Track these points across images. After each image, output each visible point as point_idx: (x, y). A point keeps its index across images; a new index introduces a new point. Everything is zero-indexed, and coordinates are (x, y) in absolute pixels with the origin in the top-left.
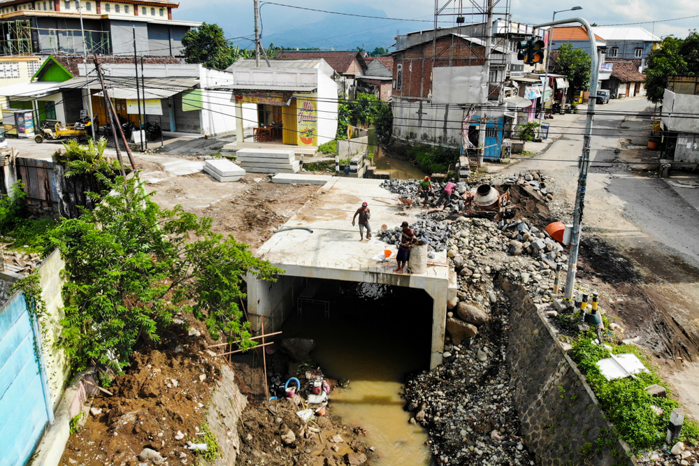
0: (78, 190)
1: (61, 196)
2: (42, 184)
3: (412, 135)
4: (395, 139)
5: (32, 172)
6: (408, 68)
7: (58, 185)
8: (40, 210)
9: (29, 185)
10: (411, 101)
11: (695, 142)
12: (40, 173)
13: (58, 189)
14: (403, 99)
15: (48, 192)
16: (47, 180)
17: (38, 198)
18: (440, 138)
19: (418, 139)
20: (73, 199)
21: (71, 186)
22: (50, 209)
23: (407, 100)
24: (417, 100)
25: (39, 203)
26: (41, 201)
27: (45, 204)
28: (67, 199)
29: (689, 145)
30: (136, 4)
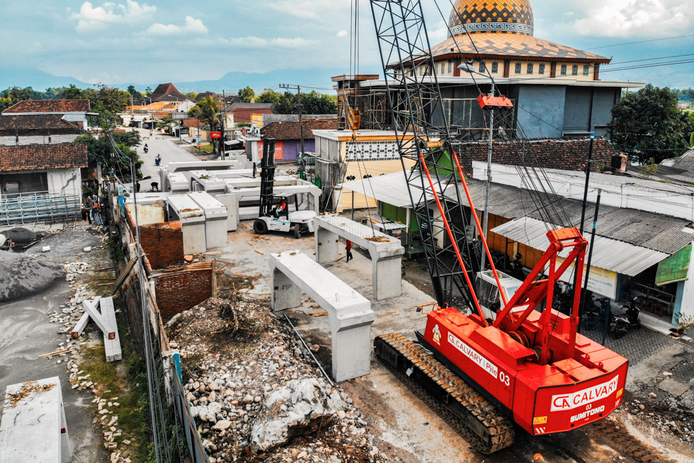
30: (553, 62)
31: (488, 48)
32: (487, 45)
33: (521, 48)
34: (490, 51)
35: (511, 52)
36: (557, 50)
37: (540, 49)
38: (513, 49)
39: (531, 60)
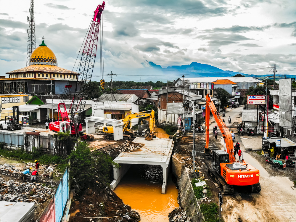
0: (61, 145)
1: (55, 147)
2: (47, 144)
3: (164, 122)
4: (159, 123)
5: (45, 140)
6: (162, 100)
7: (54, 144)
8: (46, 152)
9: (43, 144)
10: (163, 110)
11: (250, 124)
12: (47, 140)
13: (54, 145)
14: (161, 110)
15: (49, 146)
16: (49, 142)
17: (45, 148)
18: (173, 123)
19: (166, 123)
20: (58, 148)
21: (58, 144)
22: (50, 151)
23: (162, 110)
24: (165, 110)
25: (46, 149)
26: (47, 149)
27: (48, 150)
28: (56, 147)
29: (249, 125)
30: (64, 74)
31: (44, 70)
32: (44, 69)
33: (54, 70)
34: (45, 71)
35: (51, 71)
36: (65, 71)
37: (60, 70)
38: (52, 70)
39: (58, 74)
